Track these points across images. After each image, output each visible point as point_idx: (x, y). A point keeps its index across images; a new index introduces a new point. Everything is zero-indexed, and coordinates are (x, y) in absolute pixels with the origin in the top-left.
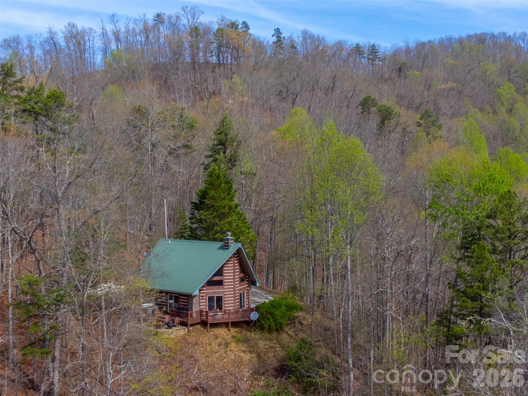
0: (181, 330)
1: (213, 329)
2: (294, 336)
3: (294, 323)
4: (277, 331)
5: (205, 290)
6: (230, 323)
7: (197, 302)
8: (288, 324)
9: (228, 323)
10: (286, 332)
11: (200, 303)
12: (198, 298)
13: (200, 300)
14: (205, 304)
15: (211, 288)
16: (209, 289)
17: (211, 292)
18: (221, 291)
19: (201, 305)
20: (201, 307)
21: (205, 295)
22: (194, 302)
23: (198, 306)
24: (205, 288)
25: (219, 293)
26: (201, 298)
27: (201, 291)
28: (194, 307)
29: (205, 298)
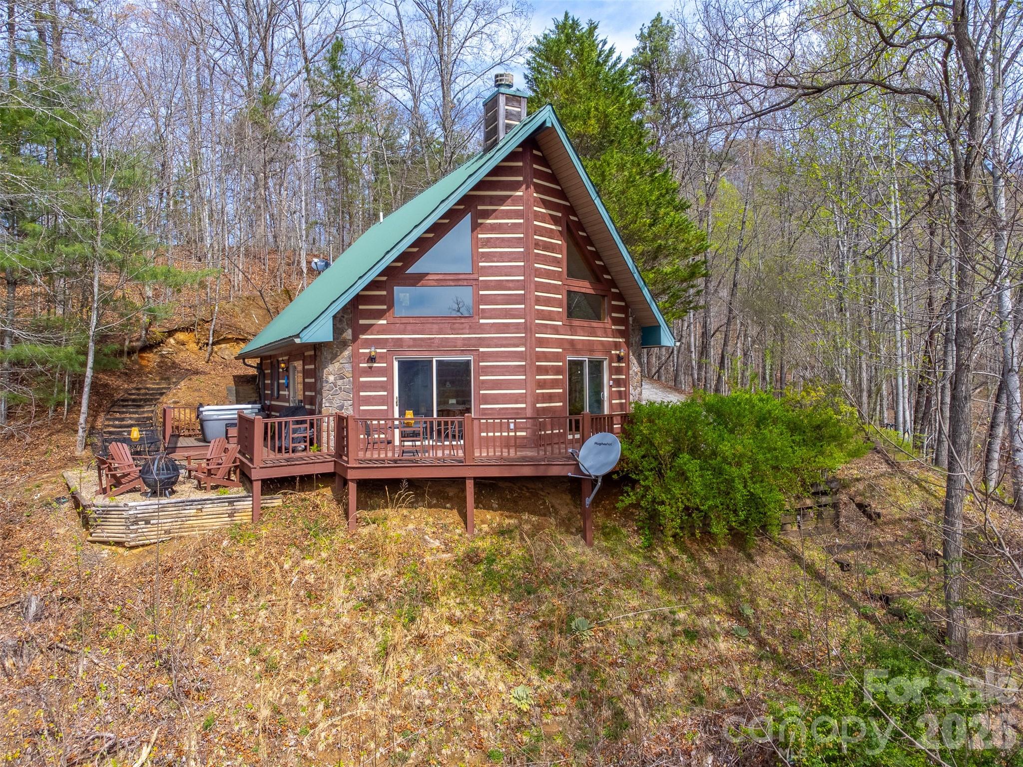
0: (209, 508)
1: (380, 513)
2: (833, 573)
3: (835, 506)
4: (738, 539)
5: (383, 330)
6: (470, 486)
7: (346, 384)
8: (802, 512)
9: (459, 482)
10: (788, 549)
11: (359, 386)
12: (348, 367)
13: (357, 372)
14: (385, 393)
15: (411, 321)
16: (402, 326)
17: (414, 339)
18: (464, 339)
19: (363, 396)
20: (362, 408)
21: (385, 351)
22: (327, 382)
23: (350, 403)
24: (384, 322)
25: (455, 347)
26: (365, 365)
27: (363, 334)
28: (327, 405)
29: (385, 365)
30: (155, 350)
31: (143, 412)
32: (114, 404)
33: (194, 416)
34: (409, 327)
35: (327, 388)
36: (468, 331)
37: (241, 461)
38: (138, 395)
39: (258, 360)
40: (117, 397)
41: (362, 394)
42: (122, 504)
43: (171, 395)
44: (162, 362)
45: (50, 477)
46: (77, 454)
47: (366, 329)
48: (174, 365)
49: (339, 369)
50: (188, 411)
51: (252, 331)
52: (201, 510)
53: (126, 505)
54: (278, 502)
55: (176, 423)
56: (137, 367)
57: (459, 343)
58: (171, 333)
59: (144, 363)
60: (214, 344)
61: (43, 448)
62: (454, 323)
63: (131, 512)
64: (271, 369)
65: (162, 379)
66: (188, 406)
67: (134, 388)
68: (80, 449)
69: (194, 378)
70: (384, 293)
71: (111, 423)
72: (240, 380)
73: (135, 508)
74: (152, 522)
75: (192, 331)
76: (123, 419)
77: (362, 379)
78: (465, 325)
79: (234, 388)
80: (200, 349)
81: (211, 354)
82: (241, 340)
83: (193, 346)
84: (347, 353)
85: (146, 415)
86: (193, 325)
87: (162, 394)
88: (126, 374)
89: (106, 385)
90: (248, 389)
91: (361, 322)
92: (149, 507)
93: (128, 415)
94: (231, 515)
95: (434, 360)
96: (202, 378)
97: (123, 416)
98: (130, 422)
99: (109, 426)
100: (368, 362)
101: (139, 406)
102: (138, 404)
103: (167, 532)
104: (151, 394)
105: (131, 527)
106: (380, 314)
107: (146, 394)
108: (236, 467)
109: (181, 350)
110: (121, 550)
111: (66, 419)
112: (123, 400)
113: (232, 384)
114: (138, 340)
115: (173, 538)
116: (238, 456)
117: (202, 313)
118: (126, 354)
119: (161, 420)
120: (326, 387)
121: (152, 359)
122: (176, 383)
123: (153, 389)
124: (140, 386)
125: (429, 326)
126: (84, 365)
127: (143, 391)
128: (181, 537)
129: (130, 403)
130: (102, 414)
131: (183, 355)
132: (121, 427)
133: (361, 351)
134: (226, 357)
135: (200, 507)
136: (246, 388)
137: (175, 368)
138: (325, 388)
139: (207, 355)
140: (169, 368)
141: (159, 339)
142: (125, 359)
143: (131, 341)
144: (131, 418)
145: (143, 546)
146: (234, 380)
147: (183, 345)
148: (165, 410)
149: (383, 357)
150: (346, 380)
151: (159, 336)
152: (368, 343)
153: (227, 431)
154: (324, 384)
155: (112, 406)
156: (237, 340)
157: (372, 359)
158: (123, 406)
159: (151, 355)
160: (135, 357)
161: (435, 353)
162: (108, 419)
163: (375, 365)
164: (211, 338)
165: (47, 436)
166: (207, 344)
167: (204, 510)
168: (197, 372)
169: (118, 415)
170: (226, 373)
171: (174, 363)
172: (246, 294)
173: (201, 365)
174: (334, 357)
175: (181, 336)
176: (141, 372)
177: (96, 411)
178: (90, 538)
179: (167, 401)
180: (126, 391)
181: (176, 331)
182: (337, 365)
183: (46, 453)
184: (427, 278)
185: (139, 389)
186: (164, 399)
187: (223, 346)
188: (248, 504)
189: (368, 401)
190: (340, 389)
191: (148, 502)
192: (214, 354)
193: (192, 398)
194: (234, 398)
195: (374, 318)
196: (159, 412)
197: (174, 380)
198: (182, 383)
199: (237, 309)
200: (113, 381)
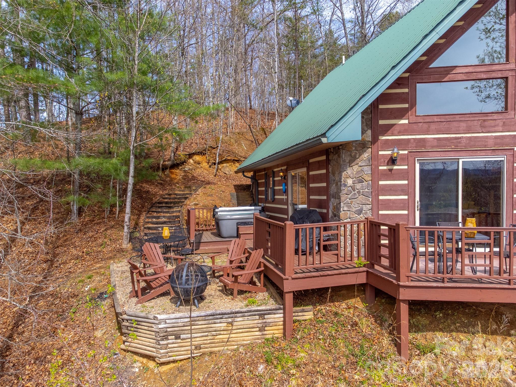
7: (365, 187)
11: (379, 190)
13: (377, 175)
14: (406, 197)
15: (436, 119)
16: (425, 126)
17: (439, 139)
18: (496, 137)
19: (382, 200)
20: (381, 212)
21: (406, 152)
22: (345, 185)
23: (369, 207)
24: (406, 121)
25: (485, 146)
26: (385, 168)
27: (383, 135)
28: (346, 209)
29: (406, 167)
30: (180, 167)
31: (173, 212)
32: (153, 205)
33: (210, 215)
34: (433, 127)
35: (345, 192)
36: (501, 129)
37: (265, 266)
38: (170, 199)
39: (252, 173)
40: (155, 200)
41: (381, 198)
42: (152, 317)
43: (192, 200)
44: (185, 175)
45: (100, 268)
46: (124, 246)
47: (387, 129)
48: (194, 178)
49: (358, 172)
50: (205, 211)
51: (243, 154)
52: (231, 323)
53: (155, 318)
54: (309, 315)
55: (197, 220)
56: (169, 179)
57: (491, 142)
58: (191, 155)
59: (173, 176)
60: (219, 163)
61: (100, 241)
62: (484, 121)
63: (160, 326)
64: (266, 179)
65: (186, 187)
66: (205, 207)
67: (167, 194)
68: (126, 242)
69: (208, 186)
70: (406, 90)
71: (150, 220)
72: (239, 188)
73: (165, 321)
74: (182, 336)
75: (204, 154)
76: (158, 218)
77: (381, 183)
78: (497, 122)
79: (235, 194)
80: (210, 166)
81: (217, 170)
82: (236, 161)
83: (205, 165)
84: (366, 155)
85: (175, 214)
86: (205, 150)
87: (186, 198)
88: (161, 184)
89: (148, 192)
90: (245, 195)
91: (381, 122)
92: (179, 320)
93: (162, 214)
94: (262, 329)
95: (461, 161)
96: (213, 186)
97: (159, 215)
98: (164, 220)
99: (148, 222)
100: (388, 165)
101: (170, 207)
102: (169, 205)
103: (198, 347)
104: (179, 199)
105: (161, 342)
106: (401, 114)
107: (175, 198)
108: (260, 272)
109: (198, 168)
110: (151, 364)
111: (118, 217)
112: (159, 203)
113: (234, 191)
114: (169, 160)
115: (204, 354)
116: (262, 260)
117: (211, 143)
118: (161, 170)
119: (186, 218)
120: (344, 190)
121: (178, 174)
122: (196, 190)
123: (180, 195)
124: (171, 192)
125: (455, 124)
126: (127, 173)
127: (173, 196)
128: (211, 353)
129: (164, 205)
130: (144, 214)
131: (199, 171)
132: (157, 223)
133: (381, 153)
134: (227, 173)
135: (230, 320)
136: (244, 193)
137: (194, 180)
138: (343, 192)
139: (215, 171)
140: (191, 180)
141: (183, 160)
142: (160, 173)
143: (164, 161)
144: (164, 217)
145: (174, 362)
146: (235, 188)
147: (199, 164)
148: (189, 211)
149: (405, 159)
150: (365, 183)
151: (183, 157)
152: (388, 145)
153: (238, 229)
154: (343, 188)
155: (152, 207)
156: (234, 161)
157: (393, 161)
158: (159, 207)
159: (178, 171)
160: (167, 172)
161: (462, 153)
162: (148, 217)
163: (395, 167)
164: (218, 159)
165: (103, 231)
166: (215, 164)
167: (235, 324)
168: (209, 183)
169: (155, 214)
170: (228, 184)
171: (193, 176)
172: (237, 131)
173: (211, 178)
174: (353, 159)
175: (197, 158)
176: (171, 182)
177: (140, 211)
178: (123, 346)
179: (190, 203)
180: (161, 196)
181: (194, 154)
182: (356, 168)
183: (102, 245)
184: (454, 72)
185: (170, 195)
186: (187, 202)
187: (225, 165)
188: (279, 316)
189: (389, 205)
190: (359, 192)
191: (178, 315)
192: (219, 171)
193: (208, 201)
194: (235, 201)
195: (395, 118)
196: (184, 211)
197: (194, 188)
198: (200, 190)
199: (232, 140)
200: (152, 189)
